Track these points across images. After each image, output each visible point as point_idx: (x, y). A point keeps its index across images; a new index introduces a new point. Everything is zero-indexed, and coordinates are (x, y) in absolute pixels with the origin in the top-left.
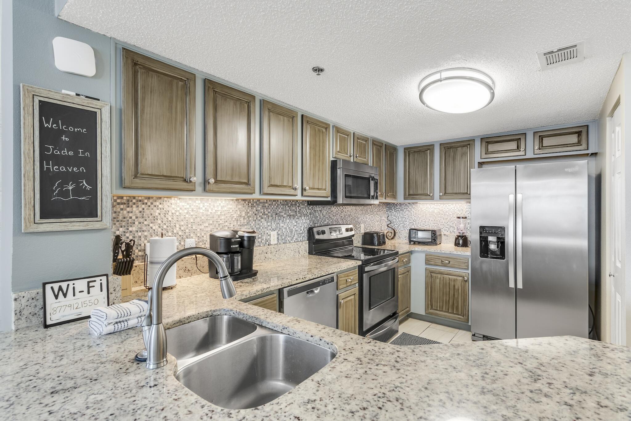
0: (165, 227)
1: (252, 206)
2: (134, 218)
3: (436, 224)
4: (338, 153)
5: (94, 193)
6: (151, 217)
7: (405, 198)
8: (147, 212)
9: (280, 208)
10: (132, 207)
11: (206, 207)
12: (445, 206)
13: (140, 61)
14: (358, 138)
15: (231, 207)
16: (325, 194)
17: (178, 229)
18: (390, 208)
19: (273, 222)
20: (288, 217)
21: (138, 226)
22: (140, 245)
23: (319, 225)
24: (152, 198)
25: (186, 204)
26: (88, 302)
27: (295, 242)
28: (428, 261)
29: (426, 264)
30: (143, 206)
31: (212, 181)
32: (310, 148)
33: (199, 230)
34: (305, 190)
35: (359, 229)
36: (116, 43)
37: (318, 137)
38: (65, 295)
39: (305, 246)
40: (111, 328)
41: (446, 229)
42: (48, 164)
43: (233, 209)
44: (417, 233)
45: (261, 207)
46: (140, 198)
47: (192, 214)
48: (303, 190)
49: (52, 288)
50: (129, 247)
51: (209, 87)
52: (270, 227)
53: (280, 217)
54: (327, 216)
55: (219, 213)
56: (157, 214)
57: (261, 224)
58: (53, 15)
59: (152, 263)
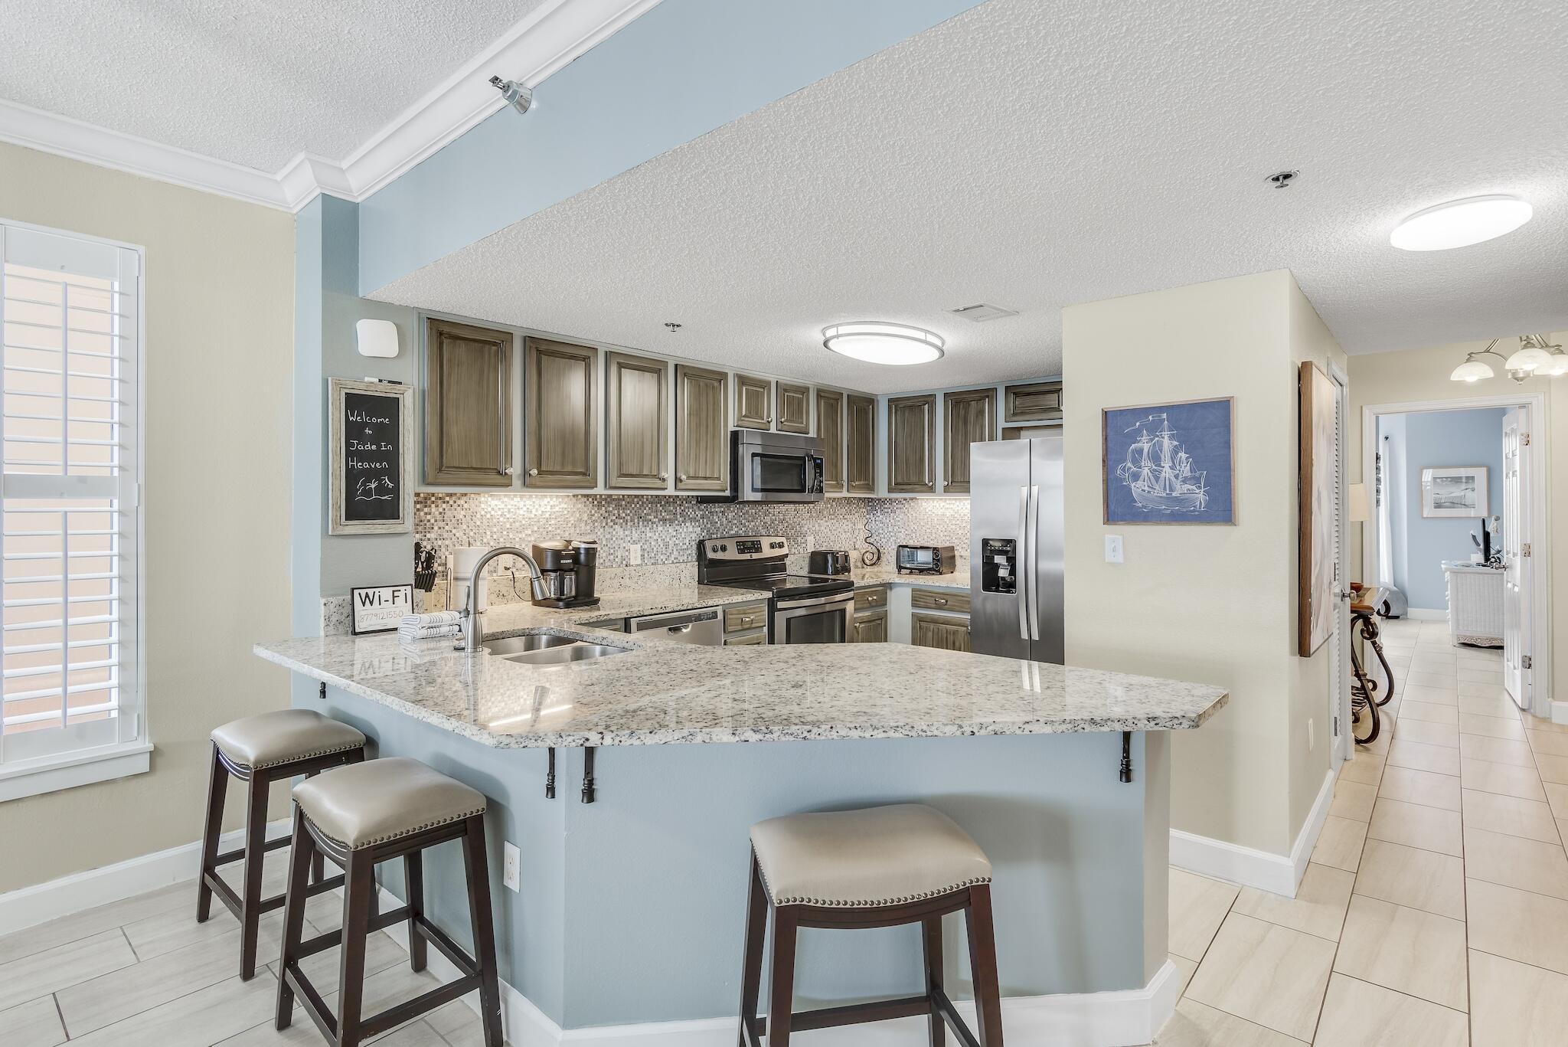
0: (472, 534)
1: (600, 506)
2: (432, 521)
3: (947, 538)
4: (743, 418)
5: (396, 491)
6: (453, 520)
7: (890, 490)
8: (449, 514)
9: (647, 508)
10: (430, 506)
11: (528, 507)
12: (962, 504)
13: (446, 329)
14: (785, 390)
15: (566, 506)
16: (720, 485)
17: (489, 537)
18: (874, 508)
19: (634, 529)
20: (661, 523)
21: (437, 532)
22: (440, 558)
23: (719, 536)
24: (455, 494)
25: (500, 503)
26: (392, 613)
27: (673, 563)
28: (916, 602)
29: (914, 605)
30: (444, 506)
31: (534, 472)
32: (690, 414)
33: (517, 539)
34: (681, 481)
35: (804, 545)
36: (419, 311)
37: (705, 395)
38: (371, 603)
39: (692, 570)
40: (424, 632)
41: (964, 546)
42: (353, 461)
43: (569, 510)
44: (917, 553)
45: (614, 506)
46: (440, 495)
47: (508, 516)
48: (677, 480)
49: (360, 594)
50: (430, 558)
51: (530, 347)
52: (629, 538)
53: (646, 523)
54: (736, 522)
55: (547, 516)
56: (461, 517)
57: (614, 533)
58: (357, 296)
59: (456, 579)
